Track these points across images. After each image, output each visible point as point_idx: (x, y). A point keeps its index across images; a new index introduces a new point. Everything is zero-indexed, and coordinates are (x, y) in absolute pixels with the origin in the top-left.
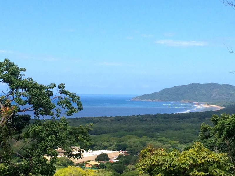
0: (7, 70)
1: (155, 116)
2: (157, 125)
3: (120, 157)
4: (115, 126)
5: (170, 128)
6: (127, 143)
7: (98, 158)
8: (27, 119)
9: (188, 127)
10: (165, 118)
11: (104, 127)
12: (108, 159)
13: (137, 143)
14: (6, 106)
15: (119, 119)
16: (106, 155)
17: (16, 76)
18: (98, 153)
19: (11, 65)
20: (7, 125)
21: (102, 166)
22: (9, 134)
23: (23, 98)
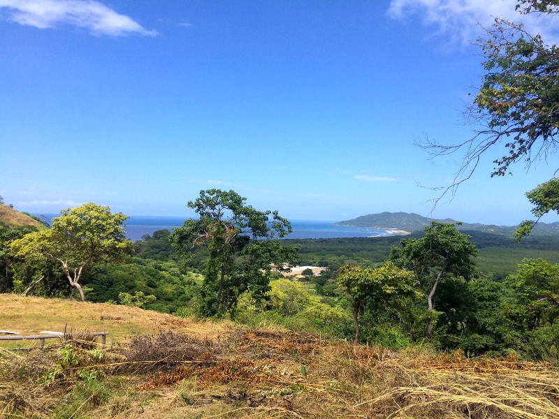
0: (231, 199)
1: (352, 239)
2: (353, 246)
3: (322, 272)
4: (318, 246)
5: (365, 249)
6: (328, 261)
7: (304, 273)
8: (247, 239)
9: (380, 248)
10: (360, 241)
11: (309, 247)
12: (312, 274)
13: (336, 261)
14: (230, 228)
15: (322, 241)
16: (311, 270)
17: (239, 204)
18: (304, 268)
19: (235, 195)
20: (231, 244)
21: (307, 279)
22: (232, 251)
23: (244, 222)
